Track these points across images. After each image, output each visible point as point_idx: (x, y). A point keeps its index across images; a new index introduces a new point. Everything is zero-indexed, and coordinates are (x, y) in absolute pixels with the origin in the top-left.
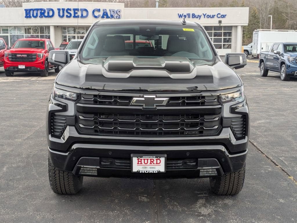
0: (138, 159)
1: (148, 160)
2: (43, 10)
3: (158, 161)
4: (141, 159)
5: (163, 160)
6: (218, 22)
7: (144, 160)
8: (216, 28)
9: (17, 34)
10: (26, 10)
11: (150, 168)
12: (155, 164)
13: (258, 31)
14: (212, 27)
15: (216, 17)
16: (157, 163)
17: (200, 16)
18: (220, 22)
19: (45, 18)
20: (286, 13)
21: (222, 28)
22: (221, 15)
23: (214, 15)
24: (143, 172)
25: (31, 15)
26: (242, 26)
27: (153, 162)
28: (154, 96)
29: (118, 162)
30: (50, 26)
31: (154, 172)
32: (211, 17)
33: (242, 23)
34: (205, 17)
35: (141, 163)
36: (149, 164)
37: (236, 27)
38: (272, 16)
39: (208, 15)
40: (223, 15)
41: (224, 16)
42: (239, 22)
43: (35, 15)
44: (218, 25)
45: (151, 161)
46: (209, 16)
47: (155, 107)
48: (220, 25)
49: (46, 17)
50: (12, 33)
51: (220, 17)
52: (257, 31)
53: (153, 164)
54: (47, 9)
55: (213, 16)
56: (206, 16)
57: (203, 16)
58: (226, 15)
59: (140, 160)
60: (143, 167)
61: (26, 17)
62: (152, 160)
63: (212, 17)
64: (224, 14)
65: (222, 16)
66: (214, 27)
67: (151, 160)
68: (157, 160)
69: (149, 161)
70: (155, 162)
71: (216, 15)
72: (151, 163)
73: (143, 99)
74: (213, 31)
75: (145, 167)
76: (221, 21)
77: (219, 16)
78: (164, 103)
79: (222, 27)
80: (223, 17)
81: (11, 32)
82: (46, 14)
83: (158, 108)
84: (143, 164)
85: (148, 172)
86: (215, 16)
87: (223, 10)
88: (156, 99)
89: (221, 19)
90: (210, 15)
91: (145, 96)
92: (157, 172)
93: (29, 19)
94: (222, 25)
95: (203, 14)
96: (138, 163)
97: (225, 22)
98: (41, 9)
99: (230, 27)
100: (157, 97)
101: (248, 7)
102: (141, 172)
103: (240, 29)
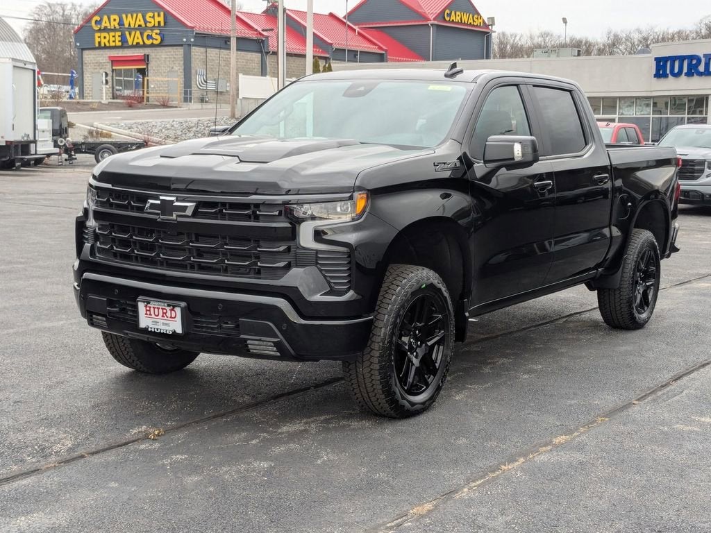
0: (146, 306)
2: (694, 59)
4: (150, 307)
9: (634, 116)
10: (658, 60)
11: (164, 324)
12: (169, 319)
16: (171, 317)
19: (698, 77)
25: (668, 72)
27: (165, 313)
30: (708, 95)
35: (150, 314)
36: (160, 317)
43: (676, 70)
45: (163, 313)
47: (174, 217)
49: (700, 74)
50: (624, 112)
53: (165, 318)
54: (705, 56)
59: (148, 309)
60: (153, 322)
61: (657, 75)
62: (165, 311)
68: (171, 310)
70: (169, 314)
72: (163, 316)
73: (159, 202)
75: (157, 322)
78: (189, 212)
81: (621, 111)
82: (702, 68)
83: (179, 219)
84: (153, 316)
85: (159, 331)
91: (161, 198)
92: (171, 333)
93: (662, 80)
98: (691, 58)
100: (177, 200)
102: (150, 329)
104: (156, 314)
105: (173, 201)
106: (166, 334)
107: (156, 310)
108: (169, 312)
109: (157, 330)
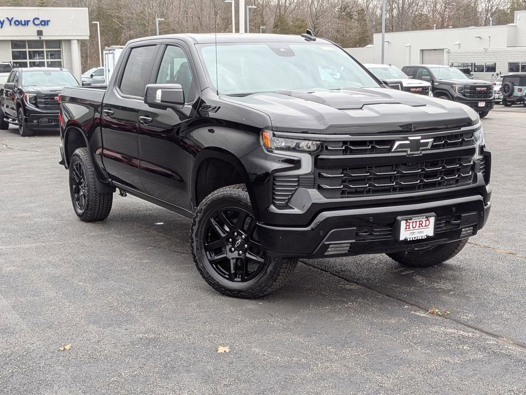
1: (416, 222)
3: (428, 222)
5: (432, 220)
6: (36, 34)
7: (413, 222)
8: (31, 43)
12: (424, 227)
13: (114, 50)
14: (24, 41)
15: (31, 24)
16: (426, 226)
17: (2, 22)
18: (40, 33)
20: (118, 17)
21: (43, 44)
22: (40, 20)
23: (28, 21)
24: (411, 239)
26: (78, 40)
28: (420, 138)
29: (377, 231)
31: (423, 238)
32: (23, 23)
33: (79, 34)
34: (11, 24)
35: (409, 228)
37: (69, 41)
38: (98, 23)
39: (17, 21)
40: (44, 21)
41: (45, 23)
42: (74, 34)
44: (37, 38)
45: (420, 224)
46: (18, 23)
48: (40, 38)
51: (39, 24)
52: (109, 48)
53: (421, 227)
55: (26, 23)
56: (13, 22)
57: (7, 23)
58: (49, 21)
62: (421, 223)
63: (25, 25)
64: (46, 19)
65: (43, 23)
66: (29, 41)
67: (419, 221)
69: (418, 223)
71: (32, 20)
72: (419, 227)
73: (408, 142)
74: (27, 50)
75: (414, 233)
76: (42, 31)
77: (37, 22)
79: (42, 41)
80: (45, 25)
84: (411, 228)
85: (416, 239)
86: (29, 23)
87: (43, 13)
88: (422, 141)
89: (40, 28)
90: (21, 21)
91: (410, 138)
92: (426, 237)
94: (43, 38)
95: (8, 18)
96: (406, 229)
97: (50, 33)
99: (58, 43)
101: (85, 6)
102: (408, 240)
103: (77, 45)
104: (414, 226)
105: (419, 140)
106: (422, 239)
107: (414, 223)
108: (424, 222)
109: (415, 238)
